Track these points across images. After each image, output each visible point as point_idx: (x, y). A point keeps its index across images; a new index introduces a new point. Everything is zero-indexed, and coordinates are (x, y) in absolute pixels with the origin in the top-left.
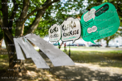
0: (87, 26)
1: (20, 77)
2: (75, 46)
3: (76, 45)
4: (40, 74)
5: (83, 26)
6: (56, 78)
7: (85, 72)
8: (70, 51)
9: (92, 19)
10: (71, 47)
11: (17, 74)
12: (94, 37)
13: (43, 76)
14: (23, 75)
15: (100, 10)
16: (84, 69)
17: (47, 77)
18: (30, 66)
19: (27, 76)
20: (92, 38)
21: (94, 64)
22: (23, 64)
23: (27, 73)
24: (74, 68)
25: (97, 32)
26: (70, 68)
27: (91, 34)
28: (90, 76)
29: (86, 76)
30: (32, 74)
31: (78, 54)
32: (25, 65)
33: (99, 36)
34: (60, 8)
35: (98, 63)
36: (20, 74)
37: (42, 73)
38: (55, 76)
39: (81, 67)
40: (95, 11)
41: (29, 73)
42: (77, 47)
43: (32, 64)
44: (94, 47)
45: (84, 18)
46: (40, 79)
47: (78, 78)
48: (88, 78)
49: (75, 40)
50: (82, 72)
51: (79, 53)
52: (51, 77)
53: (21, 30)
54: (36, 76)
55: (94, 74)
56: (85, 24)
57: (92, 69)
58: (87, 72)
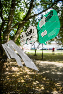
0: (41, 31)
1: (7, 71)
2: (46, 50)
3: (48, 49)
4: (21, 69)
5: (39, 32)
6: (32, 72)
7: (53, 68)
8: (42, 53)
9: (44, 25)
10: (43, 50)
11: (5, 69)
12: (45, 40)
13: (23, 70)
14: (9, 70)
15: (48, 17)
16: (52, 66)
17: (26, 71)
18: (14, 64)
19: (12, 70)
20: (44, 40)
21: (60, 62)
22: (9, 62)
23: (12, 68)
24: (45, 65)
25: (47, 35)
26: (42, 65)
27: (43, 37)
28: (56, 71)
29: (54, 71)
30: (16, 69)
31: (48, 55)
32: (11, 63)
33: (48, 38)
34: (36, 23)
35: (62, 62)
36: (7, 69)
37: (23, 69)
38: (32, 71)
39: (50, 64)
40: (45, 18)
41: (13, 69)
42: (48, 50)
43: (16, 62)
44: (60, 51)
45: (39, 25)
46: (21, 72)
47: (48, 72)
48: (54, 72)
49: (34, 43)
50: (51, 67)
51: (50, 55)
52: (28, 71)
53: (7, 38)
54: (18, 70)
55: (59, 69)
56: (40, 30)
57: (58, 65)
58: (54, 67)
